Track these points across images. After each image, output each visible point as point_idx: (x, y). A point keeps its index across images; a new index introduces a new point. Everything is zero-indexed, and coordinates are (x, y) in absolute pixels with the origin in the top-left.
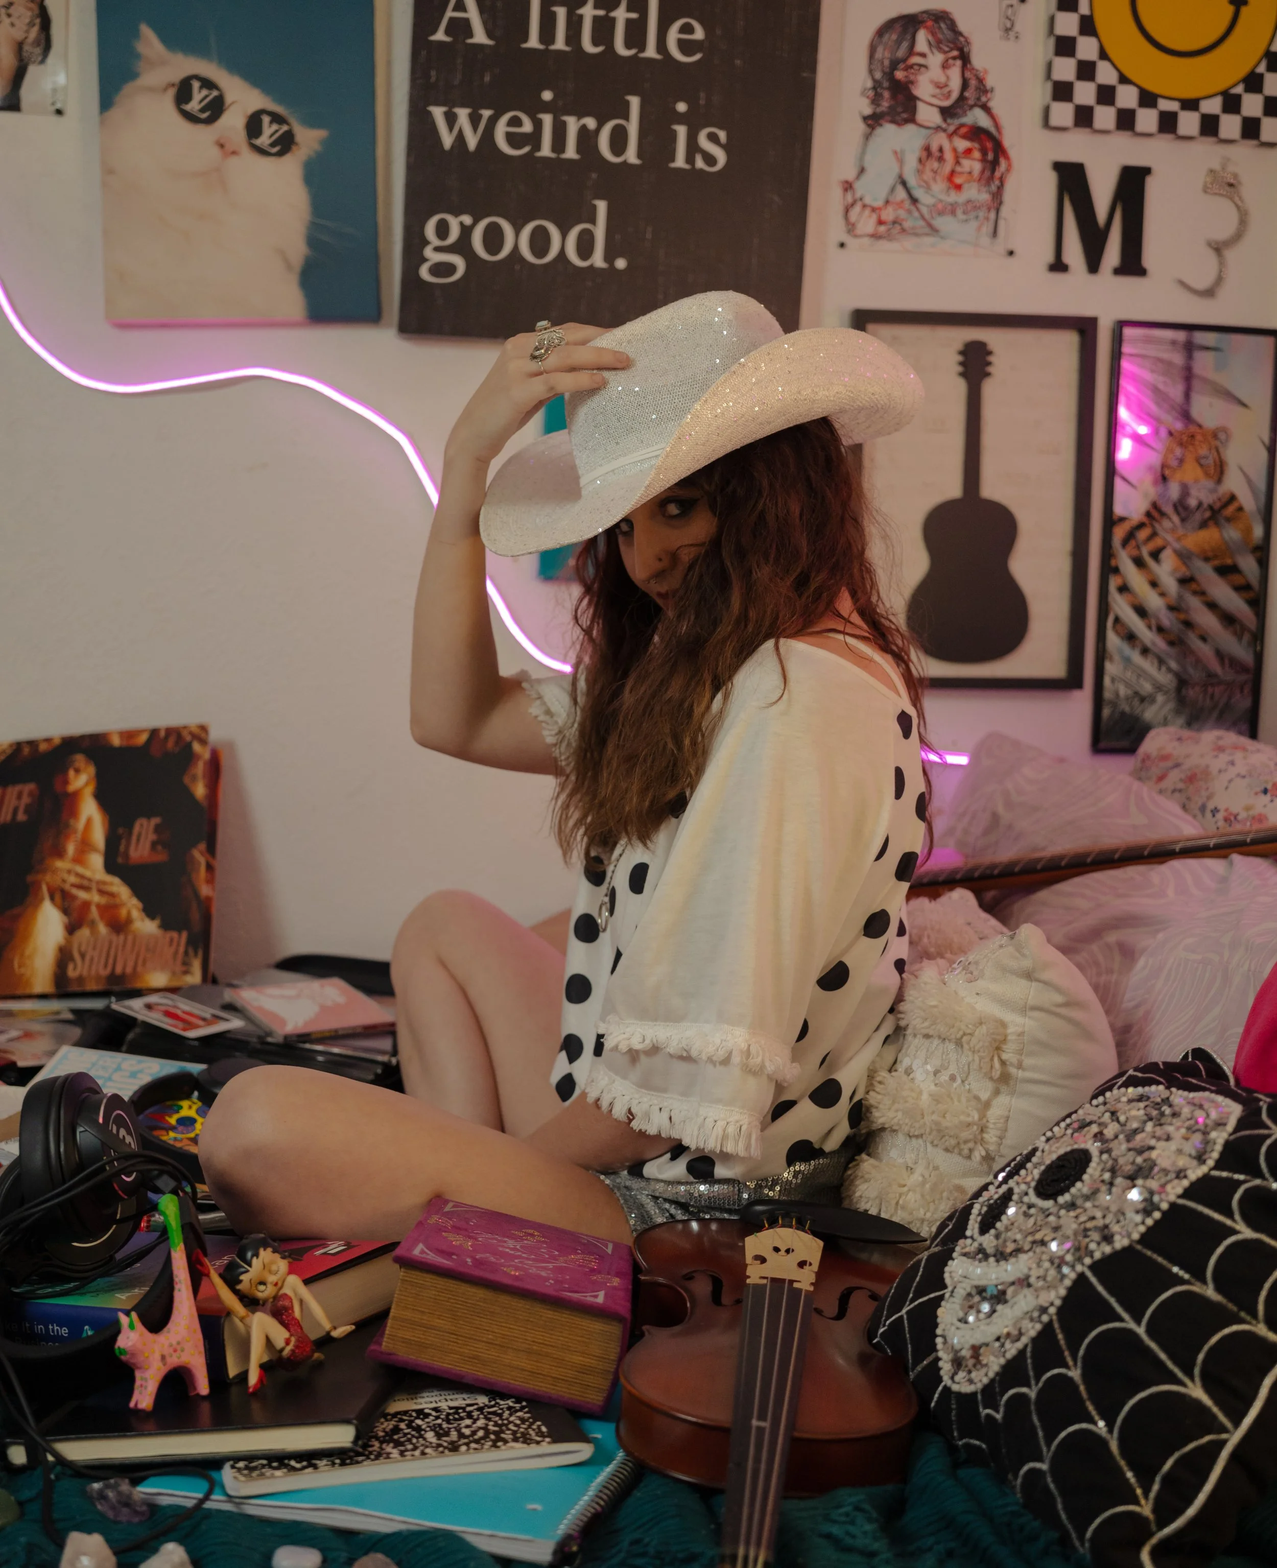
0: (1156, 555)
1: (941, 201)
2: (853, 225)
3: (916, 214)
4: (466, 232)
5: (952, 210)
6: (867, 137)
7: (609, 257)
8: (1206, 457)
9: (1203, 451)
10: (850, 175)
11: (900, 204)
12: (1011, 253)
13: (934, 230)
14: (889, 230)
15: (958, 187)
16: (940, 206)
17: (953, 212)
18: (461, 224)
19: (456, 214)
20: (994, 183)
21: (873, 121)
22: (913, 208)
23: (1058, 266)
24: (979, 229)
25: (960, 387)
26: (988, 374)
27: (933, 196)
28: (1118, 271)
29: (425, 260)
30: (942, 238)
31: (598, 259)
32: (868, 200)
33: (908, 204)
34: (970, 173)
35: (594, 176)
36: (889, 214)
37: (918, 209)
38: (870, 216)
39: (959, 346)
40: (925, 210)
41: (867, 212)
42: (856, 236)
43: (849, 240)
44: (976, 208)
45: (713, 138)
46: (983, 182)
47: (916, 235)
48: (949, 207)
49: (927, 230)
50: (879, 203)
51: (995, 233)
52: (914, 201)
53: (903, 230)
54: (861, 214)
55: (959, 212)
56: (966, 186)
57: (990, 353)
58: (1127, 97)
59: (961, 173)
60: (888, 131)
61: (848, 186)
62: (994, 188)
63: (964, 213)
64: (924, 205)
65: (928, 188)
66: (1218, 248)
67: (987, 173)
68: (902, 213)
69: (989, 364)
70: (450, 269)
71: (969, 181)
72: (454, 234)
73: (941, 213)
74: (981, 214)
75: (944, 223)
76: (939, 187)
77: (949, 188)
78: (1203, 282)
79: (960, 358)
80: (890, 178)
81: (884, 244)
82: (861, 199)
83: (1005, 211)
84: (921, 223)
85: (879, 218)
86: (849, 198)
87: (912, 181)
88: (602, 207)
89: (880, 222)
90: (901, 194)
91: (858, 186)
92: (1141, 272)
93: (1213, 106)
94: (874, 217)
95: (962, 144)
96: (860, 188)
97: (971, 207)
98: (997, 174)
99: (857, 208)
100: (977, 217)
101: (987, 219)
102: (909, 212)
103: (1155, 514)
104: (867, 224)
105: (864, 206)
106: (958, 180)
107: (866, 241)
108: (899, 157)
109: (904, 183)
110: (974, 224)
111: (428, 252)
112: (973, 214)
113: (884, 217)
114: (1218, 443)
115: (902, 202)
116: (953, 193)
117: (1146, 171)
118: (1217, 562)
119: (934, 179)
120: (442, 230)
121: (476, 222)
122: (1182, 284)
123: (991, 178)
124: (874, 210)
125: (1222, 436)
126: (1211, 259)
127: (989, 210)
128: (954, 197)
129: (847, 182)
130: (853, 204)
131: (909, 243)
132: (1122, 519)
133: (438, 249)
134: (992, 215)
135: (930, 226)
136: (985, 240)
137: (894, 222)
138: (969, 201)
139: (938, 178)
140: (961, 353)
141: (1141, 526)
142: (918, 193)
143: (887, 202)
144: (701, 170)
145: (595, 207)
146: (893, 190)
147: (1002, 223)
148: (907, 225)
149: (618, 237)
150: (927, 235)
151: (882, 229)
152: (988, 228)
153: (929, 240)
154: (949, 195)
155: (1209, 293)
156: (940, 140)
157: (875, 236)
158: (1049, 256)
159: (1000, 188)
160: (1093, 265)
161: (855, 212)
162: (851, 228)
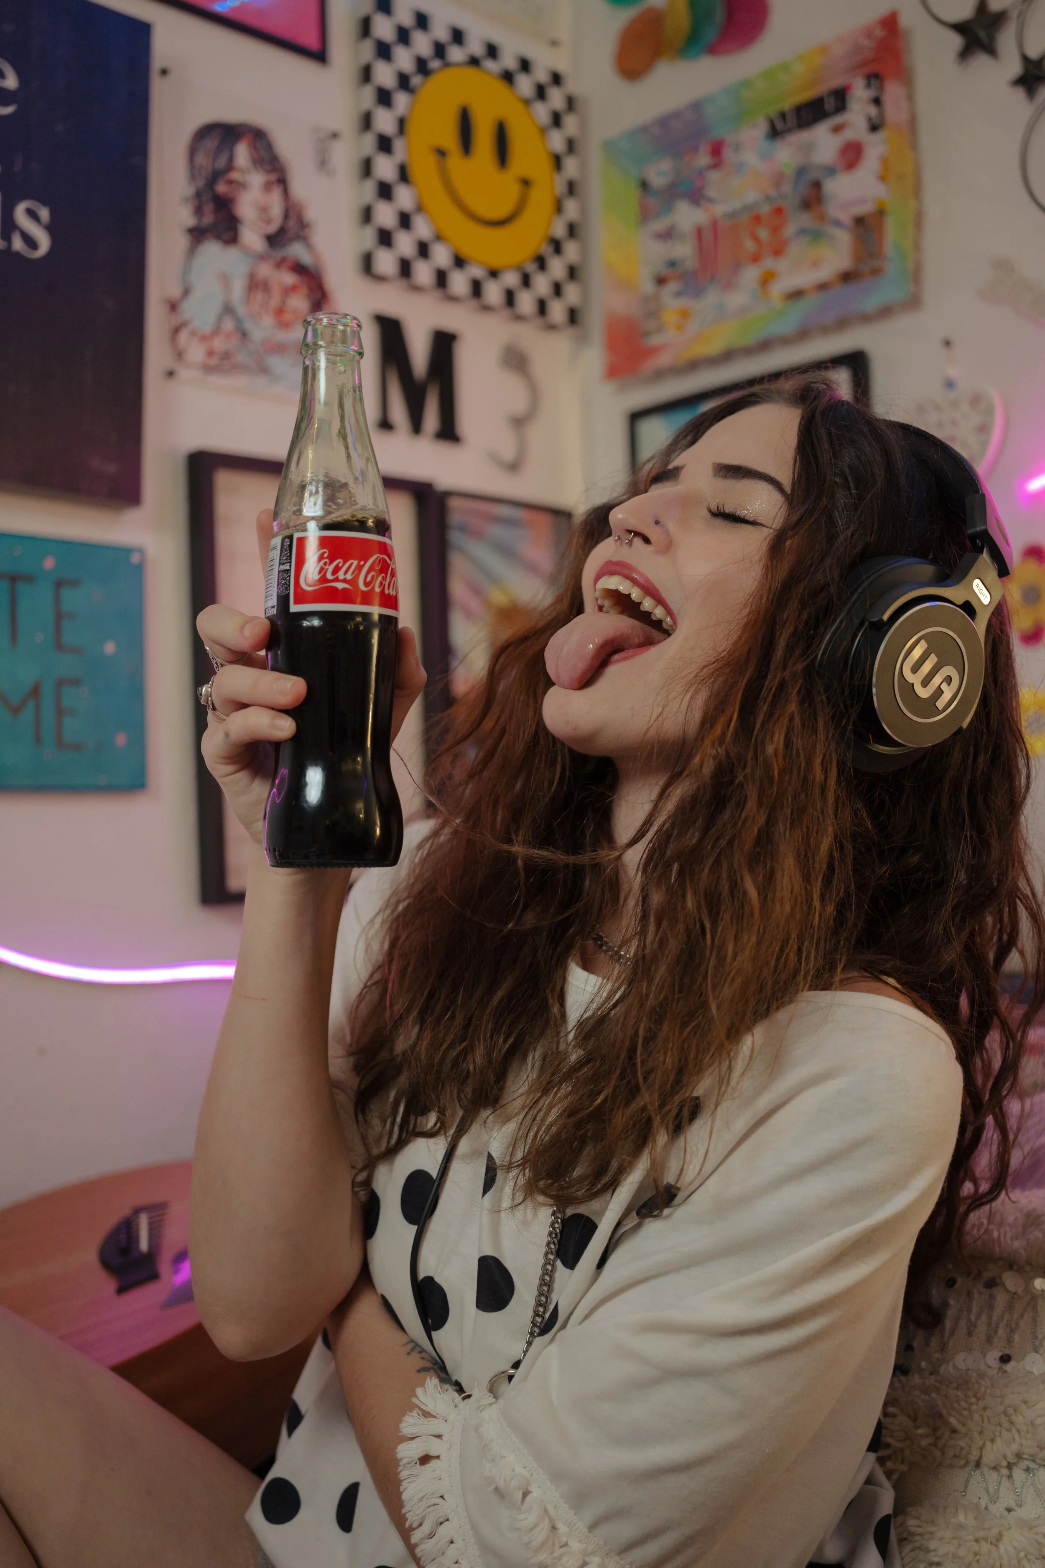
1: (270, 338)
2: (182, 352)
3: (246, 350)
6: (192, 251)
11: (230, 336)
13: (264, 370)
14: (220, 363)
15: (285, 325)
16: (270, 343)
17: (283, 353)
21: (198, 234)
22: (242, 342)
23: (385, 425)
27: (262, 331)
28: (438, 436)
30: (275, 379)
32: (196, 326)
33: (237, 336)
34: (297, 312)
36: (219, 344)
37: (248, 345)
38: (199, 344)
40: (255, 347)
41: (196, 338)
42: (185, 365)
45: (32, 214)
47: (248, 372)
48: (279, 346)
49: (258, 368)
50: (207, 329)
52: (244, 333)
53: (235, 365)
54: (190, 339)
56: (294, 325)
58: (441, 256)
59: (288, 311)
60: (212, 249)
61: (173, 306)
64: (254, 341)
65: (258, 321)
66: (519, 422)
68: (232, 346)
71: (296, 320)
73: (271, 351)
75: (275, 362)
76: (268, 321)
77: (278, 325)
78: (507, 455)
80: (217, 304)
82: (189, 322)
84: (252, 359)
85: (209, 346)
86: (176, 322)
87: (241, 310)
89: (210, 353)
90: (229, 324)
91: (182, 306)
92: (457, 439)
93: (511, 279)
94: (204, 346)
95: (289, 278)
99: (184, 332)
102: (239, 346)
104: (196, 353)
105: (193, 333)
106: (285, 317)
107: (198, 372)
108: (225, 280)
109: (232, 313)
113: (214, 347)
115: (231, 333)
116: (281, 330)
117: (453, 337)
119: (263, 313)
122: (493, 457)
124: (203, 337)
126: (512, 431)
128: (282, 335)
129: (172, 301)
130: (179, 328)
135: (261, 363)
137: (225, 355)
139: (267, 313)
143: (216, 331)
144: (20, 254)
146: (220, 319)
148: (238, 359)
150: (258, 374)
151: (214, 361)
153: (260, 380)
154: (278, 333)
155: (514, 467)
156: (265, 270)
157: (208, 369)
158: (376, 412)
160: (416, 426)
161: (183, 336)
162: (179, 355)
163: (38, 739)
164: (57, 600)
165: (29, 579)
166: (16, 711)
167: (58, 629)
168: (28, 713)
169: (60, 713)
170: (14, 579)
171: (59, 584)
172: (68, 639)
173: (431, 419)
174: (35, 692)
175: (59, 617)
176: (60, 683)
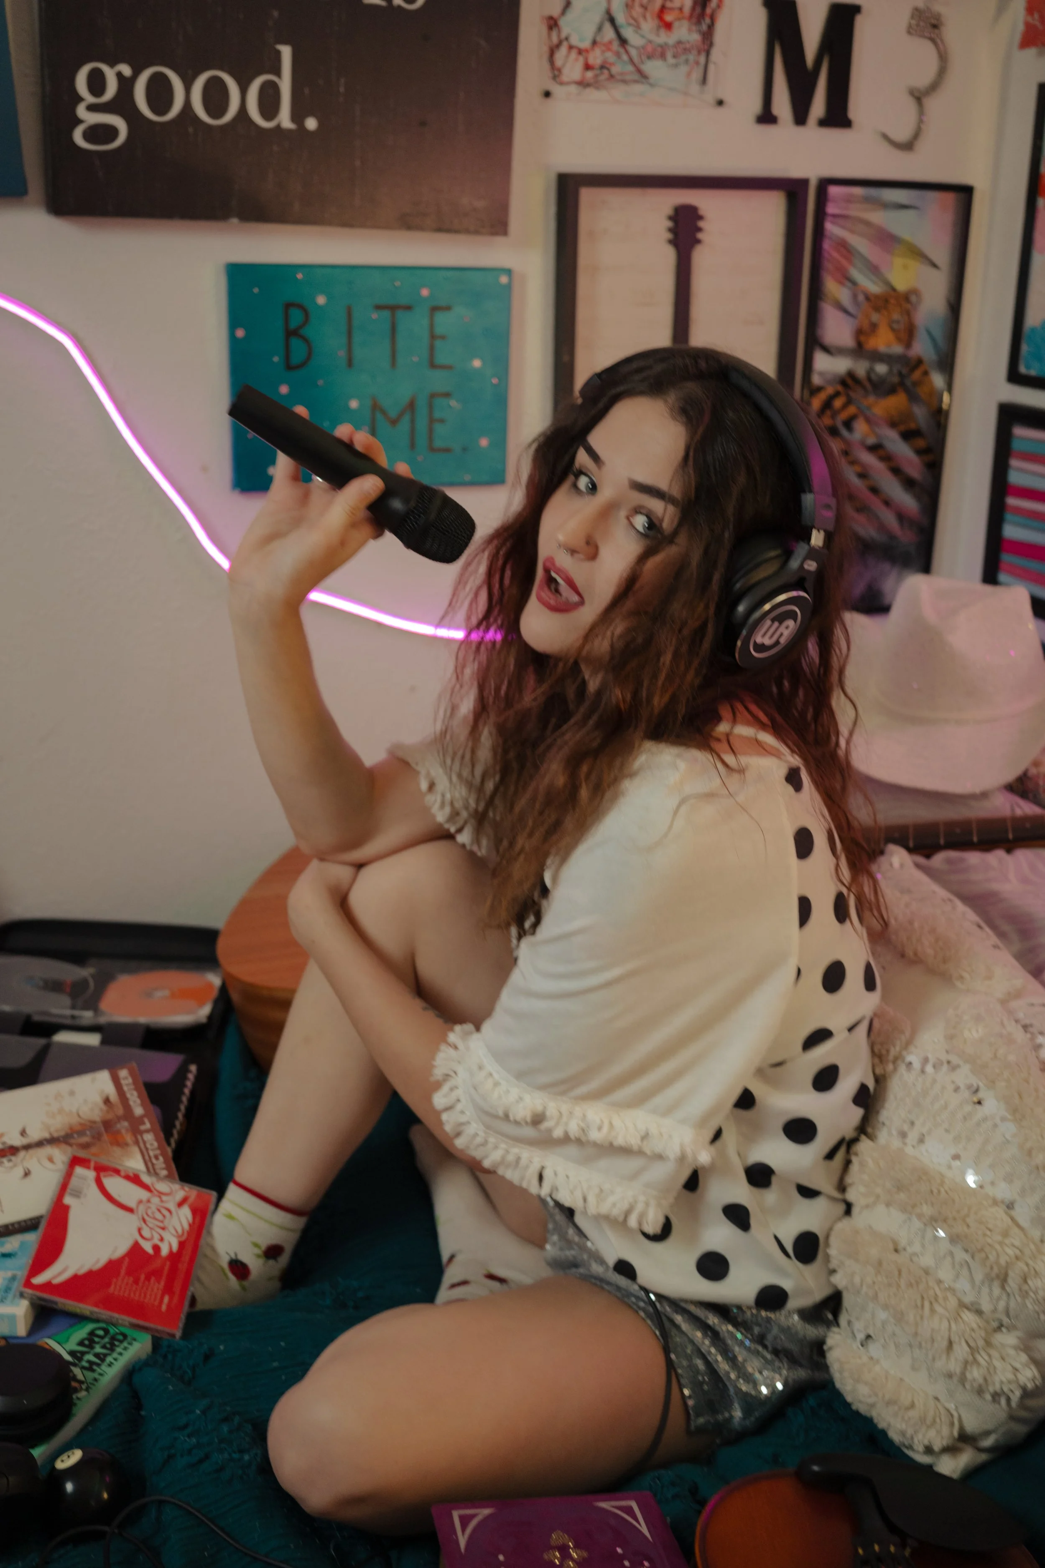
0: (848, 424)
1: (650, 42)
2: (559, 70)
3: (625, 57)
4: (126, 85)
5: (660, 53)
7: (298, 116)
8: (898, 322)
9: (896, 316)
10: (556, 12)
11: (608, 46)
12: (720, 103)
14: (596, 76)
15: (668, 26)
16: (649, 49)
17: (663, 56)
18: (119, 75)
19: (112, 65)
20: (704, 20)
22: (622, 50)
23: (767, 117)
24: (689, 74)
25: (668, 256)
26: (698, 241)
27: (643, 36)
28: (824, 123)
29: (80, 121)
30: (652, 85)
31: (285, 119)
32: (575, 41)
33: (616, 45)
34: (681, 9)
35: (276, 14)
36: (596, 58)
37: (627, 52)
38: (576, 60)
39: (669, 211)
40: (633, 52)
41: (574, 54)
42: (562, 83)
43: (556, 89)
44: (686, 51)
46: (694, 20)
47: (625, 82)
48: (659, 49)
49: (636, 77)
50: (586, 44)
51: (704, 80)
52: (623, 42)
53: (612, 76)
54: (567, 56)
55: (669, 55)
56: (676, 24)
57: (701, 218)
59: (672, 9)
61: (552, 23)
62: (704, 27)
63: (675, 57)
64: (633, 46)
65: (638, 27)
66: (919, 97)
67: (698, 10)
68: (610, 56)
69: (700, 230)
70: (110, 132)
71: (679, 19)
72: (112, 88)
73: (650, 57)
74: (691, 57)
75: (653, 68)
76: (649, 25)
77: (659, 27)
78: (902, 134)
79: (670, 224)
80: (597, 16)
81: (592, 94)
82: (567, 39)
83: (715, 53)
84: (630, 68)
85: (586, 60)
86: (555, 40)
87: (621, 18)
88: (286, 52)
89: (588, 67)
90: (609, 33)
91: (562, 22)
92: (846, 123)
94: (581, 60)
96: (567, 25)
97: (681, 48)
98: (708, 11)
99: (563, 50)
100: (687, 61)
101: (697, 63)
102: (618, 55)
103: (850, 382)
104: (573, 69)
105: (571, 47)
106: (668, 18)
107: (573, 89)
109: (612, 20)
110: (684, 69)
111: (81, 111)
112: (683, 58)
113: (591, 61)
114: (908, 306)
115: (610, 42)
116: (663, 32)
117: (856, 9)
118: (902, 428)
119: (645, 17)
120: (97, 83)
121: (136, 73)
122: (885, 137)
123: (702, 15)
124: (580, 52)
125: (913, 298)
126: (911, 106)
127: (699, 52)
128: (663, 38)
129: (551, 18)
130: (558, 45)
131: (618, 91)
132: (819, 389)
133: (92, 108)
134: (702, 59)
135: (639, 71)
136: (695, 88)
137: (602, 67)
138: (679, 42)
139: (648, 15)
140: (670, 218)
141: (837, 394)
142: (628, 33)
143: (594, 43)
144: (399, 7)
145: (278, 53)
146: (600, 29)
147: (712, 68)
148: (615, 70)
149: (307, 91)
150: (636, 82)
151: (590, 74)
152: (697, 74)
153: (638, 88)
154: (658, 35)
155: (908, 146)
157: (583, 84)
158: (756, 106)
159: (711, 27)
160: (800, 118)
161: (561, 55)
162: (556, 73)
163: (413, 445)
164: (432, 326)
165: (408, 308)
166: (394, 422)
167: (432, 348)
168: (404, 425)
169: (432, 420)
170: (393, 309)
171: (434, 309)
172: (440, 359)
173: (818, 107)
174: (411, 406)
175: (433, 337)
176: (433, 396)
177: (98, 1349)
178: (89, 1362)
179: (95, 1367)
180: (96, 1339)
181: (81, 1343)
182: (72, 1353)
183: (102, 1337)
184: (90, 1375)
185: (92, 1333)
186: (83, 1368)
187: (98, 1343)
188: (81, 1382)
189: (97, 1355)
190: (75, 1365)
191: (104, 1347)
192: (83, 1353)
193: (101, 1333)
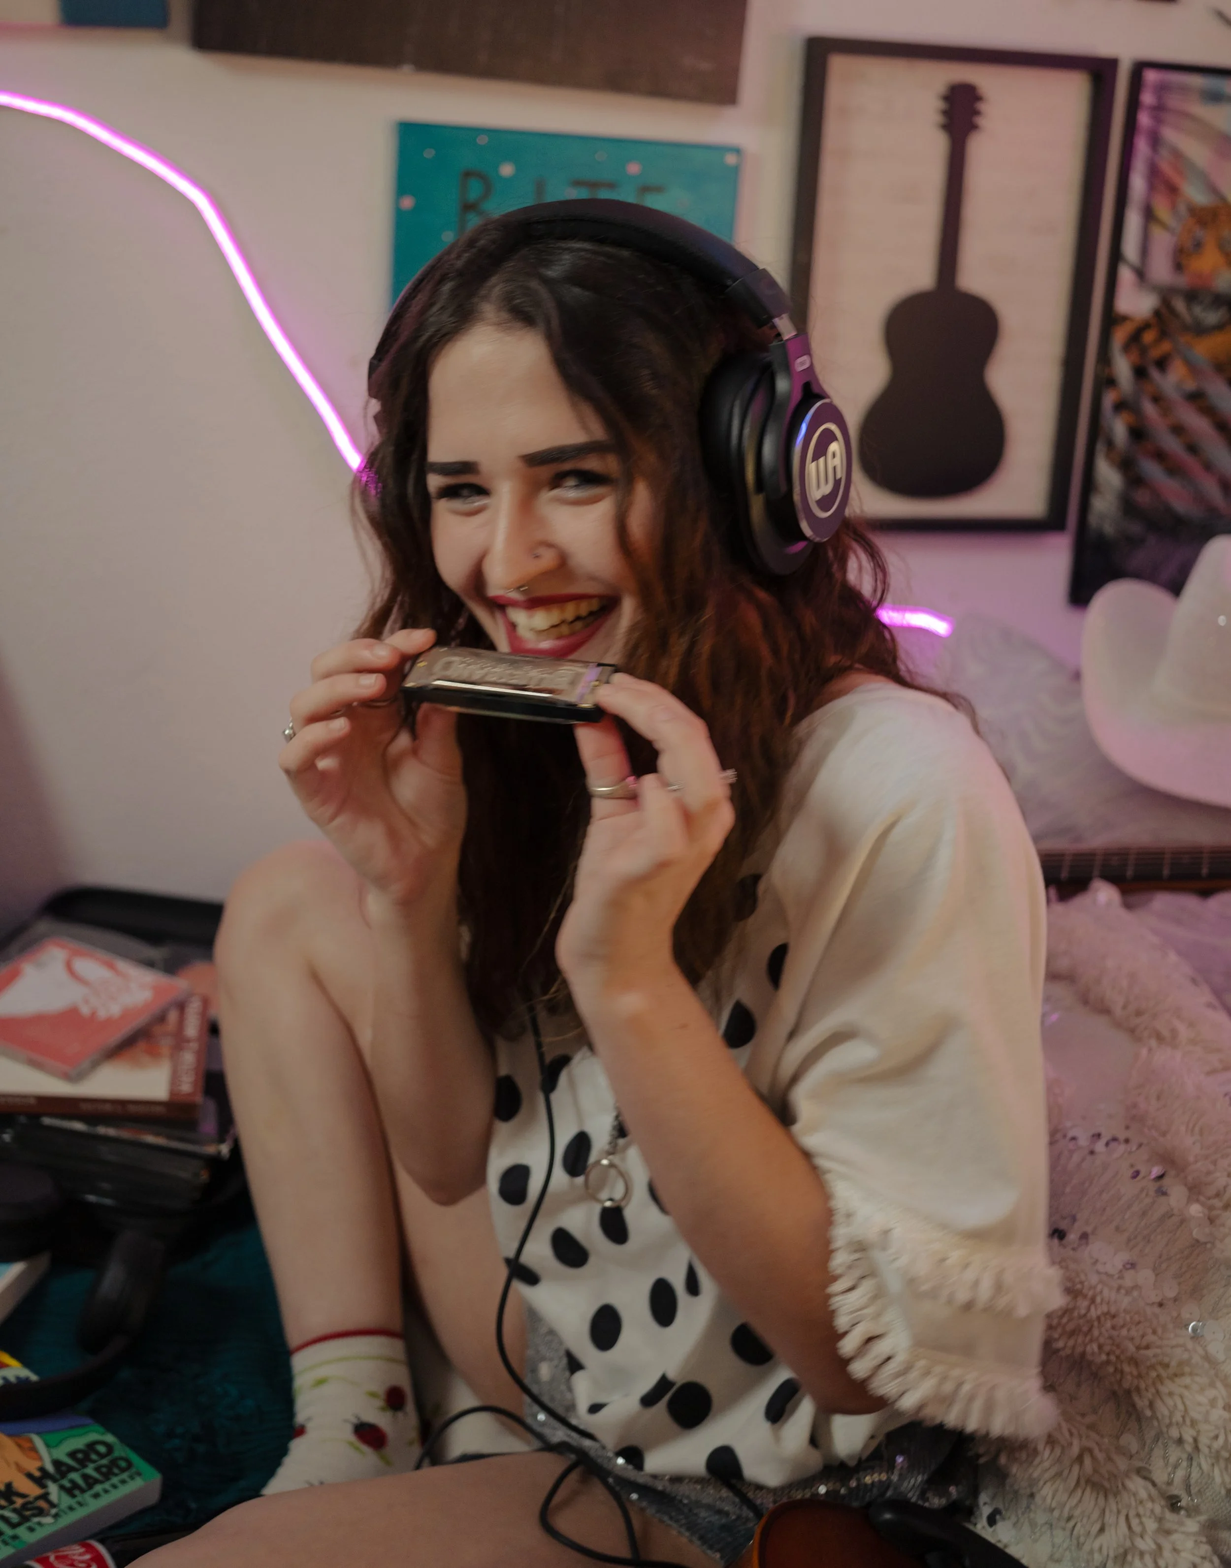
177: (90, 1470)
178: (72, 1481)
179: (77, 1492)
180: (94, 1457)
181: (72, 1455)
182: (57, 1463)
183: (102, 1456)
184: (67, 1501)
185: (91, 1446)
186: (62, 1487)
187: (94, 1461)
188: (53, 1505)
189: (85, 1477)
190: (55, 1480)
191: (97, 1469)
192: (71, 1469)
193: (102, 1449)
